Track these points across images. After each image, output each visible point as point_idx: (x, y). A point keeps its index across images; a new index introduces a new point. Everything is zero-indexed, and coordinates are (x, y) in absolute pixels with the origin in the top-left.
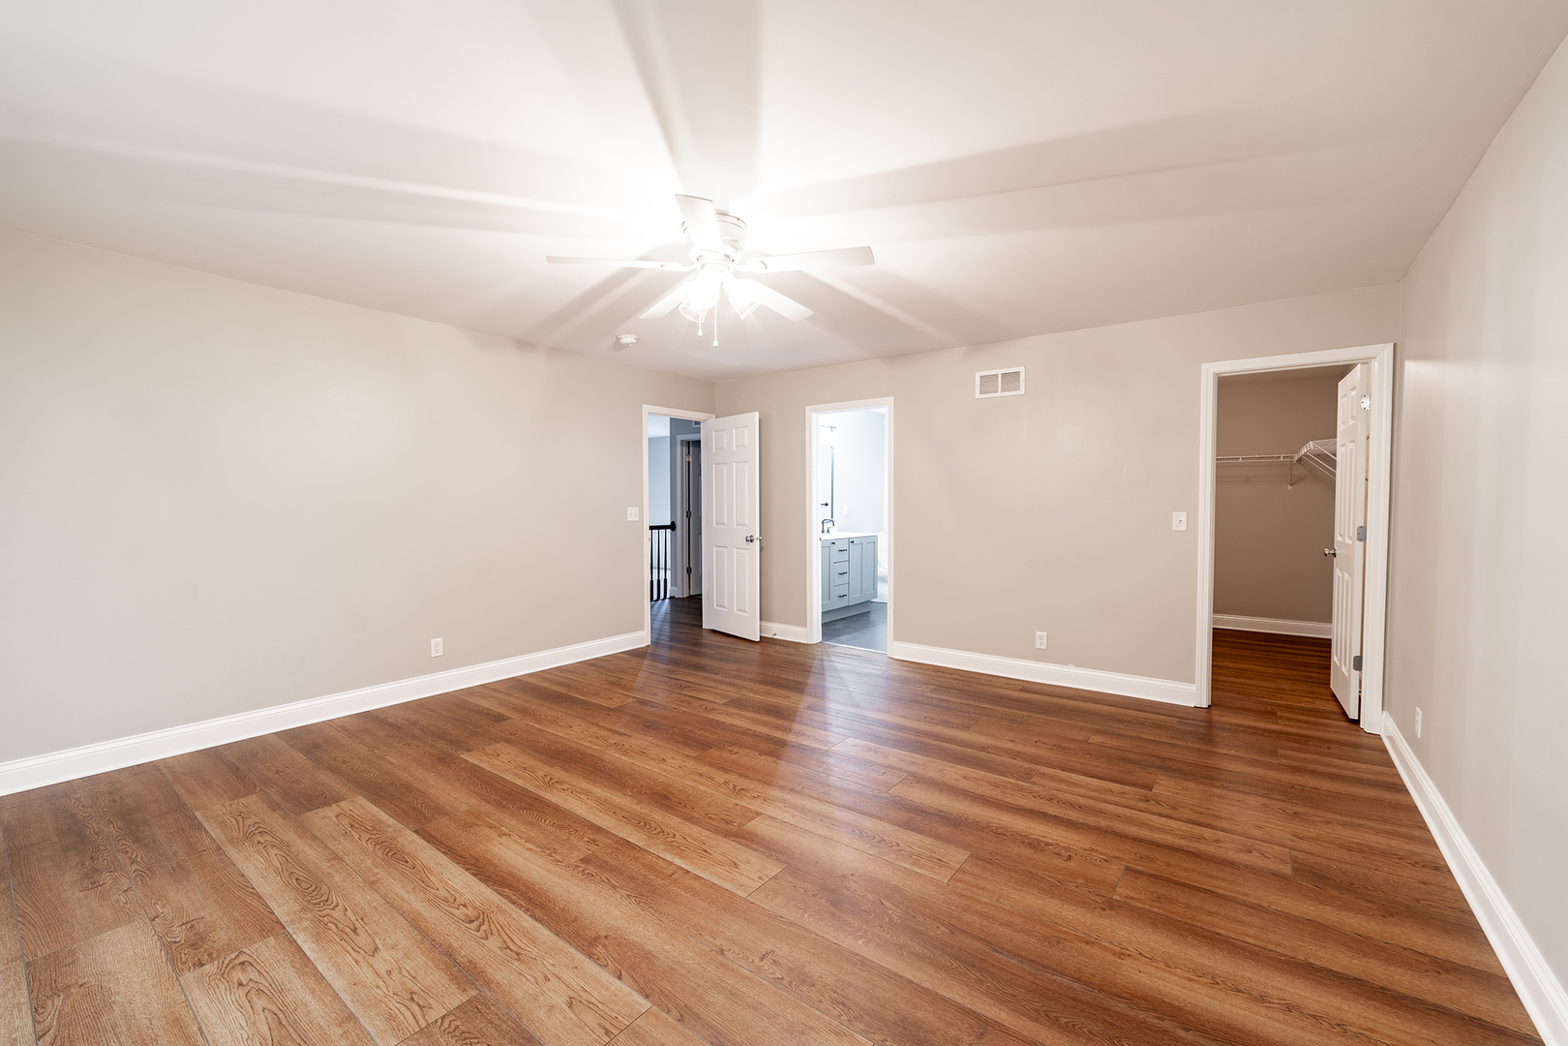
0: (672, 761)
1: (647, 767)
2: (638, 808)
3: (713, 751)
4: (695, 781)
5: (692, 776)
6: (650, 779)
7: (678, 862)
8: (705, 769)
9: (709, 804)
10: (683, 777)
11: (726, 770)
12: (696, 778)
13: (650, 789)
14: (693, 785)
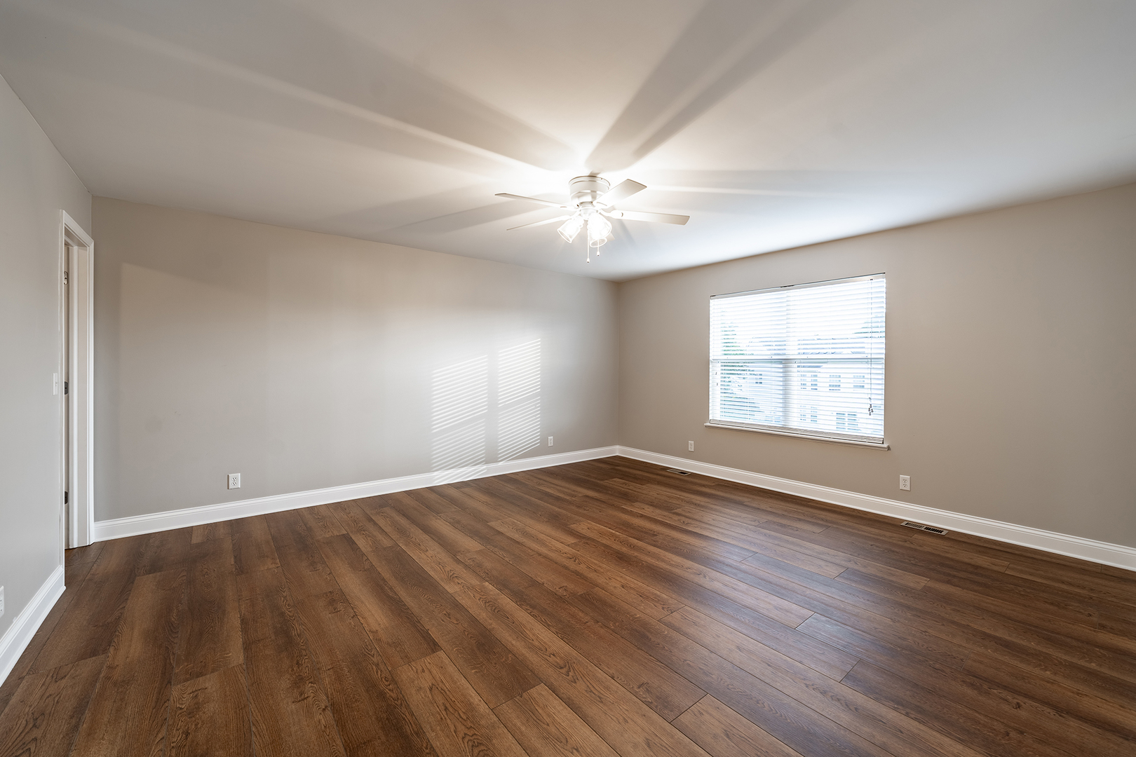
0: (616, 585)
1: (636, 581)
2: (636, 554)
3: (580, 591)
4: (600, 567)
5: (602, 570)
6: (632, 571)
7: (614, 532)
8: (592, 575)
9: (594, 552)
10: (608, 571)
11: (577, 573)
12: (599, 569)
13: (631, 564)
14: (601, 565)
